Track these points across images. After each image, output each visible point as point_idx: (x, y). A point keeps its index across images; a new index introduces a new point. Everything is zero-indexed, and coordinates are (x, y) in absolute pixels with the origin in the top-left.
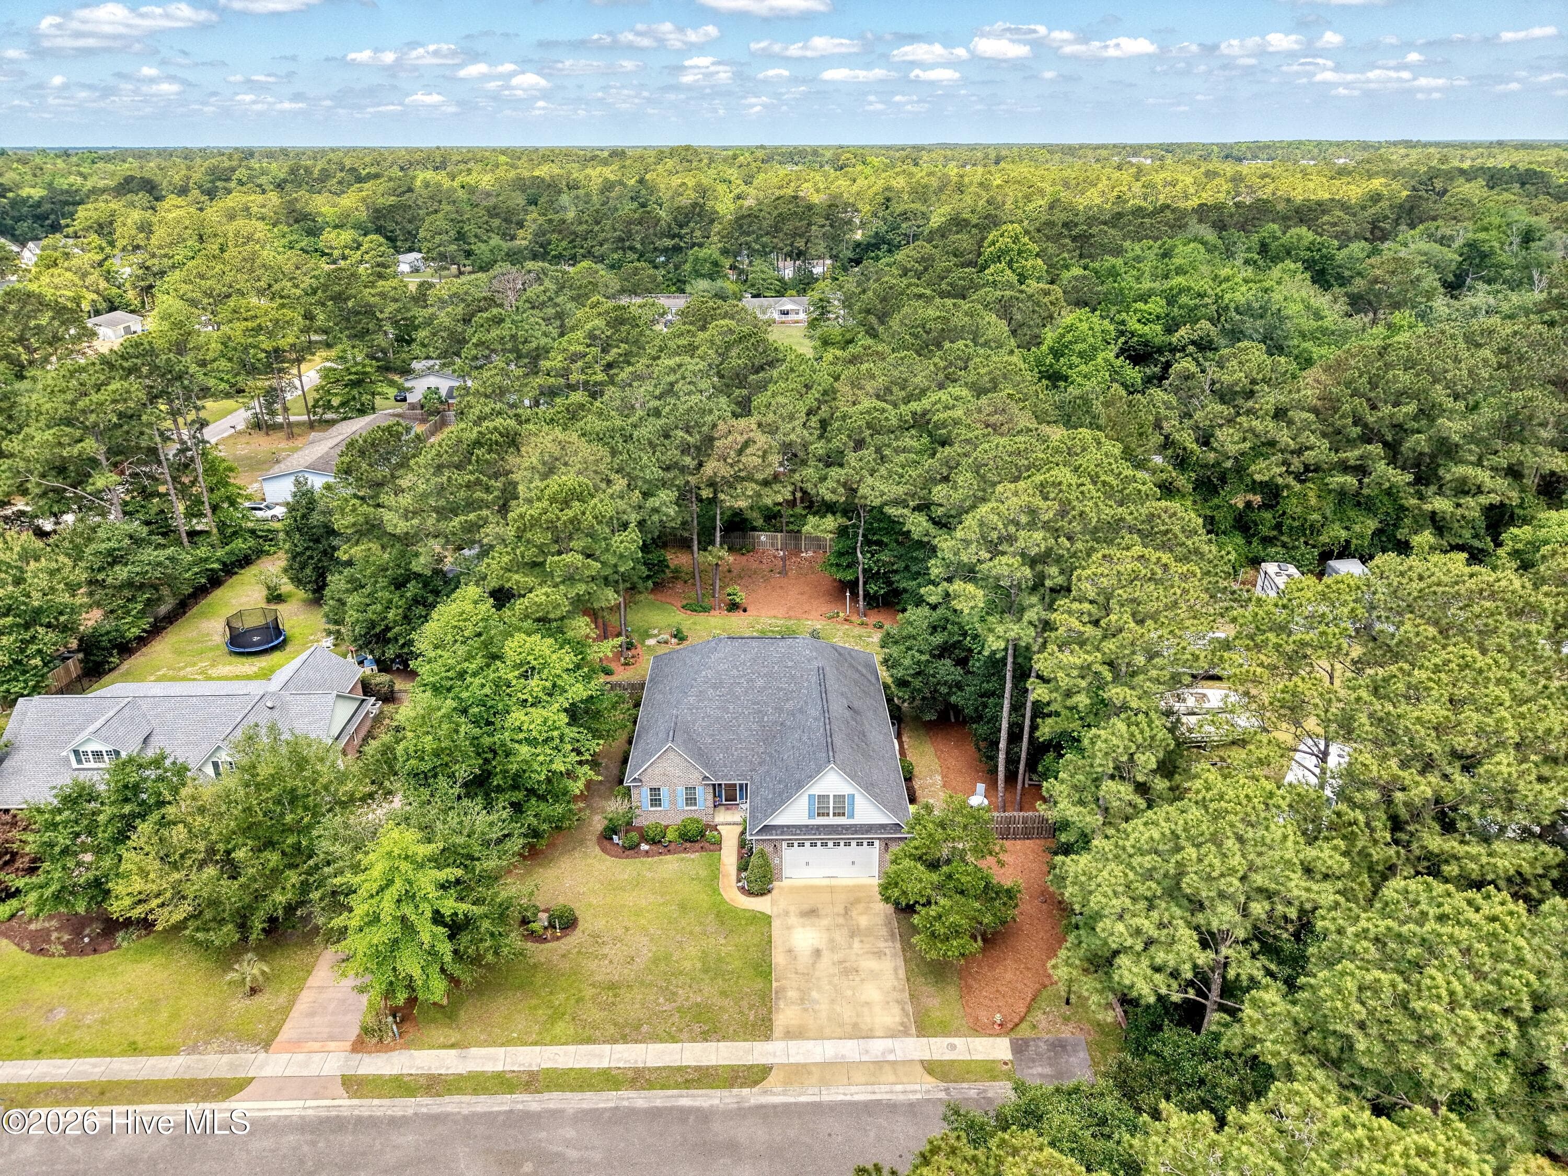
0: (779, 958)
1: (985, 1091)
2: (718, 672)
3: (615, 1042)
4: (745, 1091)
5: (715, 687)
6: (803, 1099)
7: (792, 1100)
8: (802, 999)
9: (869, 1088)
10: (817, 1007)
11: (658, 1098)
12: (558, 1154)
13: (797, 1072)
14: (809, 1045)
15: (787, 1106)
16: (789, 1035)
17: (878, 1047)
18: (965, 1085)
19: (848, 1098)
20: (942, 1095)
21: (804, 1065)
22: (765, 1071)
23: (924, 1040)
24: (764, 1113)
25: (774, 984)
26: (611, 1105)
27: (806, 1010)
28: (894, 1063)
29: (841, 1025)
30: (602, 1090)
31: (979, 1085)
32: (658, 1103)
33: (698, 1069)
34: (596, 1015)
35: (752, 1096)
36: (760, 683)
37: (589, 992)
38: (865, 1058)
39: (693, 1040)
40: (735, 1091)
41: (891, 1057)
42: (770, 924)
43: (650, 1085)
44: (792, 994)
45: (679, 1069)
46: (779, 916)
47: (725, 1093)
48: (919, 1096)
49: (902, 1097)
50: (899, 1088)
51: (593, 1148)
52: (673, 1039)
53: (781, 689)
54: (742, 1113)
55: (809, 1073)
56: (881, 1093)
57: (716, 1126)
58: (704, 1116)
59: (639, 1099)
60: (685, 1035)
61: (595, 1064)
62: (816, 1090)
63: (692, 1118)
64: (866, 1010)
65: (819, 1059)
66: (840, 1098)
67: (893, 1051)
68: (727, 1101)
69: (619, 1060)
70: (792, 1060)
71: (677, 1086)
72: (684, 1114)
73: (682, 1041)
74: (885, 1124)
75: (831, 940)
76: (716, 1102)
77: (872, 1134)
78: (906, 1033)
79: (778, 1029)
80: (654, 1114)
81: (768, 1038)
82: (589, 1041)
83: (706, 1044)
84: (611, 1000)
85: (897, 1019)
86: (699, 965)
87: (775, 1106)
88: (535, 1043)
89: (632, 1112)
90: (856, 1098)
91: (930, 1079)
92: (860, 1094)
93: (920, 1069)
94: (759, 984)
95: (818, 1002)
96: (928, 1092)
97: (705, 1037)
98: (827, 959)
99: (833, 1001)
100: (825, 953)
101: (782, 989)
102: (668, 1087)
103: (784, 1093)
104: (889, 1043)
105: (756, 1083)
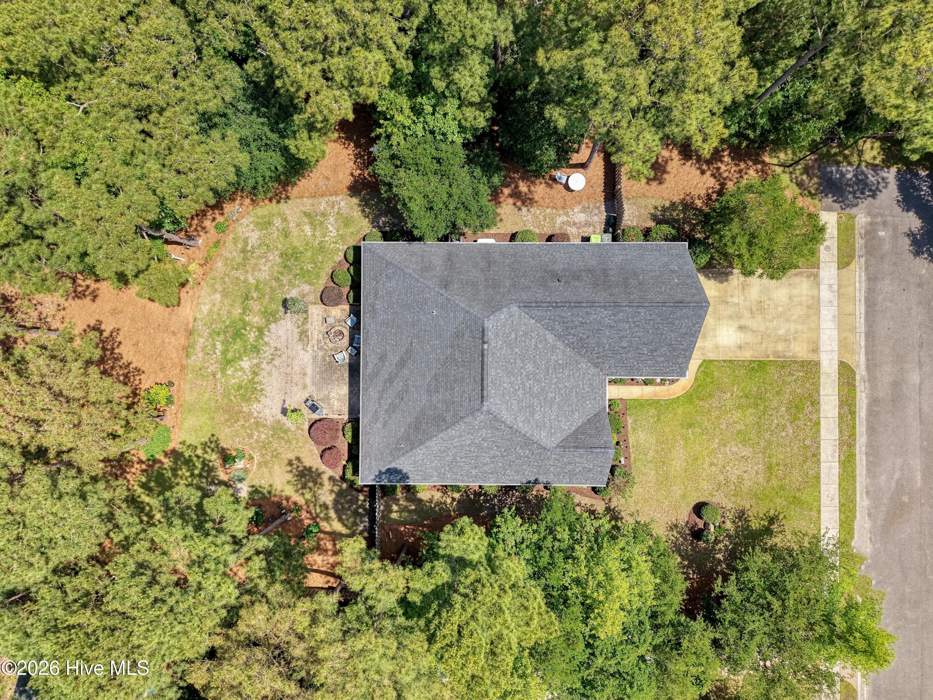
0: (747, 355)
1: (860, 234)
2: (520, 410)
3: (819, 460)
4: (858, 377)
5: (533, 413)
6: (863, 343)
7: (863, 350)
8: (786, 340)
9: (857, 303)
10: (793, 331)
11: (861, 429)
12: (897, 483)
13: (843, 344)
14: (824, 338)
15: (867, 353)
16: (816, 350)
17: (825, 294)
18: (857, 245)
19: (863, 316)
20: (863, 260)
21: (840, 341)
22: (843, 365)
23: (822, 265)
24: (871, 366)
25: (771, 358)
26: (864, 457)
27: (795, 338)
28: (839, 286)
29: (808, 316)
30: (855, 464)
31: (857, 236)
32: (864, 429)
33: (841, 406)
34: (796, 476)
35: (861, 372)
36: (530, 367)
37: (775, 483)
38: (835, 303)
39: (818, 411)
40: (857, 384)
41: (835, 287)
42: (711, 361)
43: (852, 436)
44: (780, 347)
45: (841, 417)
46: (704, 355)
47: (858, 389)
48: (863, 274)
49: (863, 284)
50: (857, 285)
51: (894, 464)
52: (818, 424)
53: (536, 346)
54: (872, 379)
55: (846, 338)
56: (861, 295)
57: (881, 395)
58: (874, 402)
59: (861, 440)
60: (814, 417)
61: (836, 470)
62: (858, 335)
63: (875, 408)
64: (795, 299)
65: (835, 332)
66: (862, 321)
67: (830, 286)
68: (863, 388)
69: (833, 456)
70: (836, 349)
71: (854, 419)
72: (871, 413)
73: (819, 418)
74: (882, 296)
75: (730, 317)
76: (864, 395)
77: (889, 304)
78: (816, 276)
79: (812, 357)
80: (871, 430)
81: (817, 364)
82: (818, 478)
83: (822, 402)
84: (781, 468)
85: (804, 279)
86: (751, 410)
87: (868, 360)
88: (819, 512)
89: (870, 445)
90: (863, 311)
91: (852, 266)
92: (861, 309)
93: (844, 271)
94: (772, 370)
95: (788, 330)
96: (860, 269)
97: (815, 403)
98: (747, 321)
99: (788, 320)
100: (742, 322)
101: (776, 354)
102: (855, 424)
103: (859, 354)
104: (824, 288)
105: (853, 371)
